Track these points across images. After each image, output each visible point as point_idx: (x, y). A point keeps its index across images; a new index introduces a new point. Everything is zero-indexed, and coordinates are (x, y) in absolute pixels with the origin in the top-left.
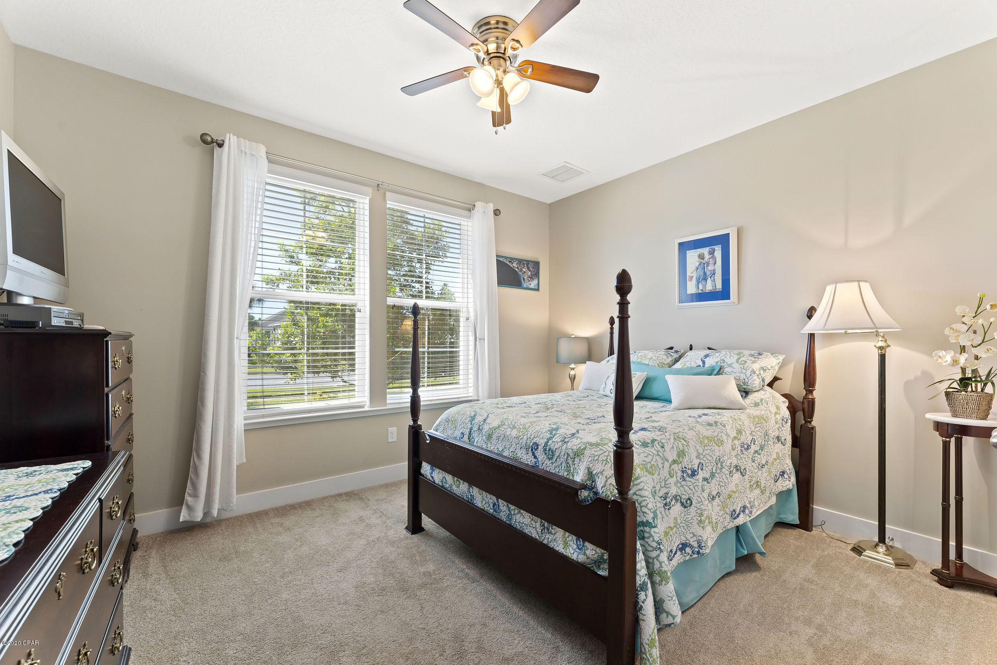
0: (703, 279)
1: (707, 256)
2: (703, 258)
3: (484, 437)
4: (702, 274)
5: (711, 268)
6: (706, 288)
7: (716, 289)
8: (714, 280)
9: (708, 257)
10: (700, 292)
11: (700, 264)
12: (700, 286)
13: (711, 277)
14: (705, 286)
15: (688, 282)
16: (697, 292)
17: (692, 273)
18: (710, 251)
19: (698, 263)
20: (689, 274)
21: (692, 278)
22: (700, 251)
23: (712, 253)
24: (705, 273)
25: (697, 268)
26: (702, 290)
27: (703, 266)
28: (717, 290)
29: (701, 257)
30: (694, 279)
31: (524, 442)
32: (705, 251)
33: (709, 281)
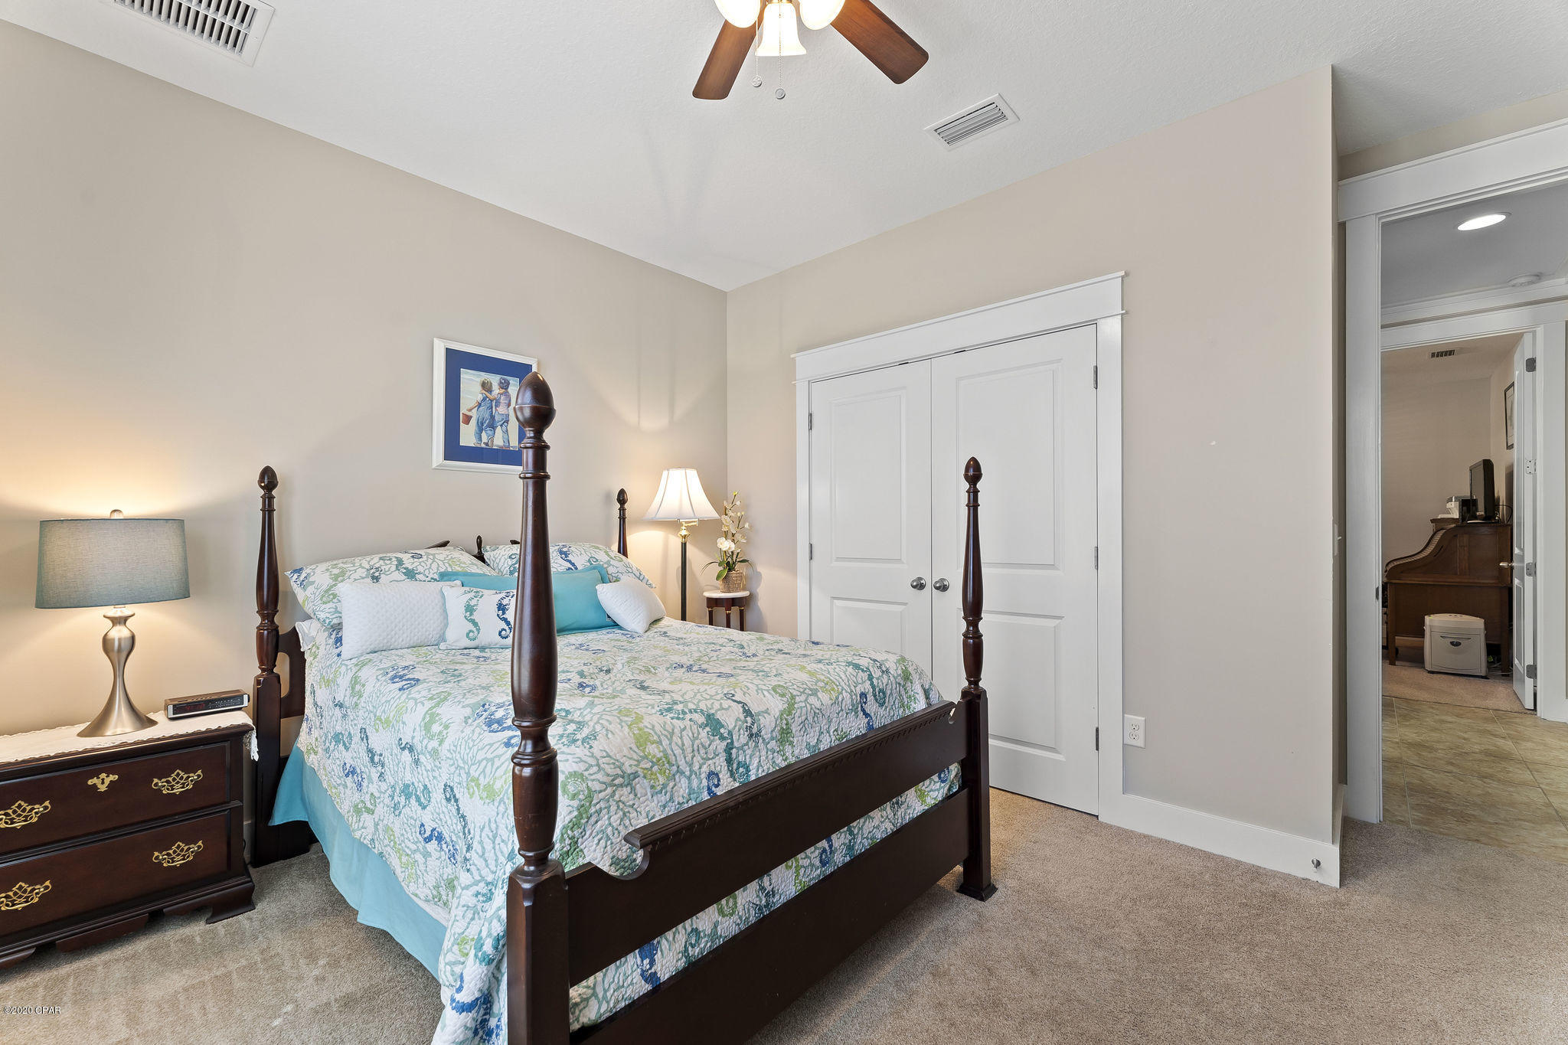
0: (488, 426)
1: (496, 390)
2: (490, 391)
3: (773, 744)
4: (487, 416)
5: (502, 410)
6: (493, 441)
7: (509, 446)
8: (507, 431)
9: (498, 391)
10: (483, 446)
11: (484, 399)
12: (484, 436)
13: (501, 426)
14: (492, 438)
15: (462, 425)
16: (478, 446)
17: (470, 410)
18: (501, 382)
19: (480, 397)
20: (463, 410)
21: (468, 419)
22: (485, 376)
23: (505, 386)
24: (492, 417)
25: (480, 405)
26: (487, 444)
27: (488, 402)
28: (511, 449)
29: (486, 386)
30: (473, 422)
31: (849, 701)
32: (495, 379)
33: (499, 430)
